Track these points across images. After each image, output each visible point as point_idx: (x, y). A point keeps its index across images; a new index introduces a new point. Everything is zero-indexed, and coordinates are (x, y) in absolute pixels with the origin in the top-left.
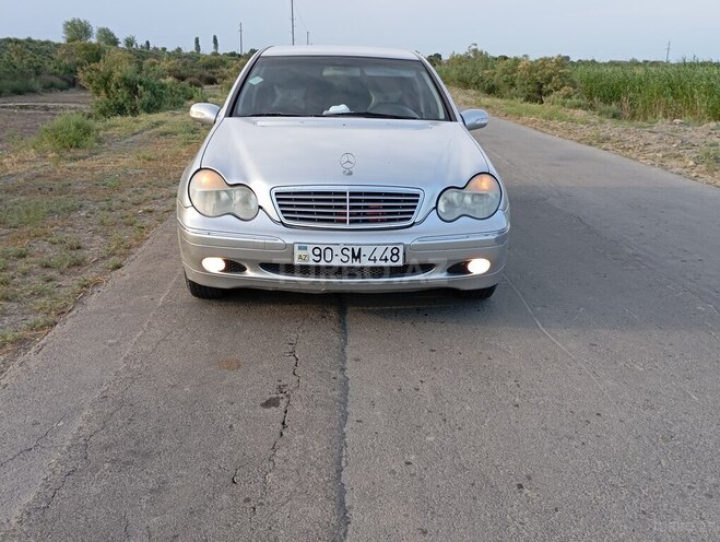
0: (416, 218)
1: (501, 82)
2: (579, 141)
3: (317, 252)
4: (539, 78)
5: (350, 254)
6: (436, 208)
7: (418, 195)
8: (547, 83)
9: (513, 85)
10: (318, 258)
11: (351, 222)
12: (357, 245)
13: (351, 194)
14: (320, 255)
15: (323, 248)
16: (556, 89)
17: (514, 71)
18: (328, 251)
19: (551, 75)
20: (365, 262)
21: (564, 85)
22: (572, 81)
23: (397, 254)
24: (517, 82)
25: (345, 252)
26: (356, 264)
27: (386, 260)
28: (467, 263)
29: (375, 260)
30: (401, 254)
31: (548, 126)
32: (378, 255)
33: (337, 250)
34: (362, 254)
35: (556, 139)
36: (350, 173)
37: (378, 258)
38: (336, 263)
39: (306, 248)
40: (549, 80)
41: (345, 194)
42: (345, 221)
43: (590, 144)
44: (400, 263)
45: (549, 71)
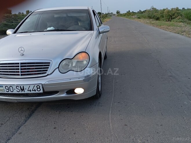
0: (48, 72)
1: (160, 17)
2: (175, 33)
3: (7, 88)
4: (171, 14)
5: (20, 88)
6: (58, 68)
7: (50, 63)
8: (173, 16)
9: (163, 17)
10: (8, 90)
11: (22, 75)
12: (22, 85)
13: (21, 64)
14: (8, 89)
15: (9, 86)
16: (176, 17)
17: (163, 13)
18: (11, 88)
19: (174, 13)
20: (26, 92)
21: (178, 16)
22: (181, 15)
23: (39, 88)
24: (164, 16)
25: (18, 87)
26: (23, 92)
27: (35, 90)
28: (74, 90)
29: (30, 91)
30: (41, 88)
31: (168, 28)
32: (31, 88)
33: (14, 87)
34: (25, 89)
35: (169, 32)
36: (23, 55)
37: (31, 90)
38: (15, 92)
39: (2, 87)
40: (174, 15)
41: (18, 64)
42: (19, 75)
43: (178, 33)
44: (42, 91)
45: (174, 12)
